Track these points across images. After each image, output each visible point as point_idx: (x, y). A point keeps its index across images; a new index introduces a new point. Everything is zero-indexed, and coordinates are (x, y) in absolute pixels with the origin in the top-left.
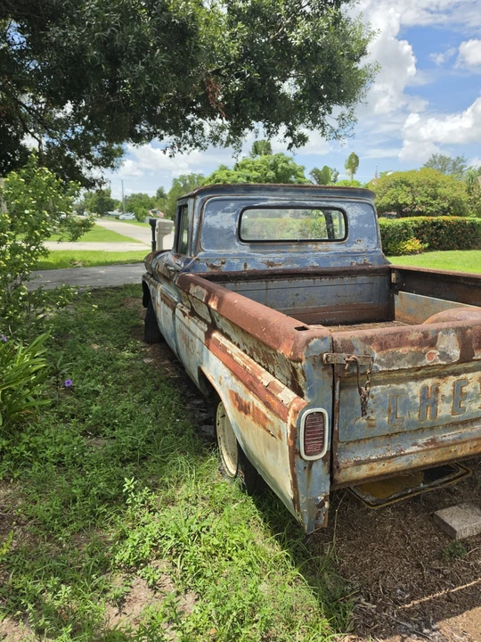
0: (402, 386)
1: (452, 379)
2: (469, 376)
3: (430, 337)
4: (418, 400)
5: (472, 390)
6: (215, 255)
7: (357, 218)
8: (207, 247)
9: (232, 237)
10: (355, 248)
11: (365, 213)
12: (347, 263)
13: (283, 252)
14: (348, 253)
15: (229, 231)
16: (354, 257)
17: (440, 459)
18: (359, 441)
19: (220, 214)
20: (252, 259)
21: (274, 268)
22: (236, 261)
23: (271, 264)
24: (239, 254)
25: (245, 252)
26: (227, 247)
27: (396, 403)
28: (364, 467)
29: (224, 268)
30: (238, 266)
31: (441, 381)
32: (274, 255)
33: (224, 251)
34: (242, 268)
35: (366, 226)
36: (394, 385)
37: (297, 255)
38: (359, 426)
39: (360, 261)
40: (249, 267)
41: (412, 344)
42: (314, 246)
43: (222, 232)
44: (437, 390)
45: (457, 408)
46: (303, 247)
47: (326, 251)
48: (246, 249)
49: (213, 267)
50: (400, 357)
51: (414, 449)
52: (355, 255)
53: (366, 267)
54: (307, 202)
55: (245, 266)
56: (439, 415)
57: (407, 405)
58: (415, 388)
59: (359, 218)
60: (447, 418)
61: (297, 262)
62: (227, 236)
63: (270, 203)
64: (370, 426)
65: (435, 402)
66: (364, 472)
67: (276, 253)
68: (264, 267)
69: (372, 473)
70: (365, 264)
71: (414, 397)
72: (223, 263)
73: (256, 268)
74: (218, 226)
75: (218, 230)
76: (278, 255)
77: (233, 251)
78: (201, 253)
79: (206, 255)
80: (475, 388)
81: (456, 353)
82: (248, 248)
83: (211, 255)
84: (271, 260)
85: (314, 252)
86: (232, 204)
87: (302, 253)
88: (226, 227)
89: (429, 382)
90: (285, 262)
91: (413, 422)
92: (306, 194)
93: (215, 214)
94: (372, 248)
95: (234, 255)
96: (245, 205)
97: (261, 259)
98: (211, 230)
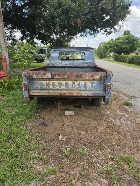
0: (42, 82)
1: (52, 82)
2: (56, 82)
3: (45, 73)
4: (45, 84)
5: (56, 84)
6: (53, 62)
7: (88, 54)
8: (52, 60)
9: (57, 58)
10: (87, 61)
11: (90, 53)
12: (85, 65)
13: (69, 62)
14: (85, 63)
15: (57, 57)
16: (87, 64)
17: (49, 95)
18: (35, 90)
19: (55, 53)
22: (58, 64)
24: (59, 62)
25: (60, 62)
26: (56, 60)
27: (41, 84)
28: (34, 93)
29: (55, 65)
31: (50, 82)
32: (67, 63)
33: (55, 61)
34: (59, 65)
35: (90, 56)
36: (41, 81)
38: (35, 87)
39: (88, 65)
40: (61, 65)
41: (41, 74)
43: (55, 57)
44: (49, 83)
45: (53, 87)
46: (74, 61)
47: (79, 62)
48: (60, 61)
49: (53, 65)
50: (39, 76)
51: (44, 92)
52: (87, 63)
53: (89, 66)
54: (75, 51)
55: (60, 65)
56: (50, 88)
57: (43, 85)
58: (44, 82)
60: (52, 88)
61: (72, 64)
62: (56, 58)
63: (66, 51)
64: (37, 87)
65: (49, 85)
66: (34, 94)
68: (64, 65)
69: (36, 94)
70: (90, 65)
71: (44, 84)
73: (63, 65)
74: (54, 56)
75: (54, 57)
78: (51, 62)
80: (57, 84)
81: (50, 77)
83: (52, 62)
84: (66, 64)
85: (76, 62)
86: (57, 51)
88: (56, 56)
89: (47, 82)
90: (69, 64)
91: (45, 88)
92: (75, 49)
93: (54, 53)
94: (92, 61)
95: (57, 62)
96: (60, 51)
97: (63, 63)
98: (53, 57)
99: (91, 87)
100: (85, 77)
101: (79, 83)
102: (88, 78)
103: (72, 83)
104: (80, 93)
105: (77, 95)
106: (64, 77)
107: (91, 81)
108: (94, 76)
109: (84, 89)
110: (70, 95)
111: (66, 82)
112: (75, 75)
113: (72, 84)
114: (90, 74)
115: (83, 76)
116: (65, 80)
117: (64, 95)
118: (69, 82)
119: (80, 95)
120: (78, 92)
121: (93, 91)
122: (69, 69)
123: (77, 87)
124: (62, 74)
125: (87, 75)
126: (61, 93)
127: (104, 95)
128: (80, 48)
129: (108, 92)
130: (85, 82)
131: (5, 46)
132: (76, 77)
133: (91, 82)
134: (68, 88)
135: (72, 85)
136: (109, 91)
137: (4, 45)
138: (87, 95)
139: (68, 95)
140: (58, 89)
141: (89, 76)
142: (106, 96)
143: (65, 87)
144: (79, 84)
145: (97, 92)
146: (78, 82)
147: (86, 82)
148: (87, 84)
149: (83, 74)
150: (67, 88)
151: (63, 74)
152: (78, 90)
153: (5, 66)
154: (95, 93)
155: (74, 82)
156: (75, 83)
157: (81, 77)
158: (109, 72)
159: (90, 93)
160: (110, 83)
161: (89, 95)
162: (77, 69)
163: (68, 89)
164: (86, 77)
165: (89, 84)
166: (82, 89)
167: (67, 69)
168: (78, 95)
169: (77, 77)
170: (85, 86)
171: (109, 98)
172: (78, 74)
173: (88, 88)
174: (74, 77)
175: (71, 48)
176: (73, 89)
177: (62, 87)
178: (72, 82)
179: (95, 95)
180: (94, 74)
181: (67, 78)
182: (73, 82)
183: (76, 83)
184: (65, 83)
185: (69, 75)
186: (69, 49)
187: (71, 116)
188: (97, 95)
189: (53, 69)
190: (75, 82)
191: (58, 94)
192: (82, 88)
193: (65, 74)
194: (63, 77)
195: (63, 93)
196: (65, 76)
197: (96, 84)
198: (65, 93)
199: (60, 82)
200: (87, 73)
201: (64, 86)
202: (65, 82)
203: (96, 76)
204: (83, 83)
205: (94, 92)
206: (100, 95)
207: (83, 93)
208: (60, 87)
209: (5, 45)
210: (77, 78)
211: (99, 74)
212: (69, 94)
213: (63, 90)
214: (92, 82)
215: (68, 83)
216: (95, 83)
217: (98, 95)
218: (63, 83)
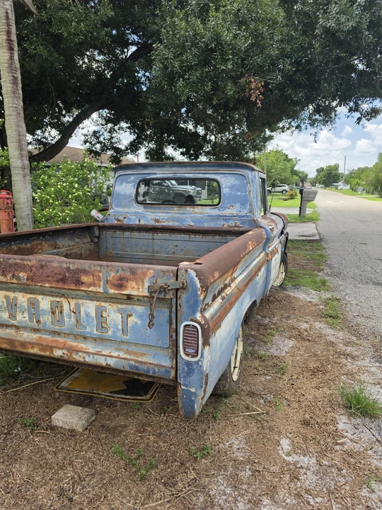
6: (120, 212)
7: (229, 187)
8: (116, 206)
9: (131, 200)
10: (228, 212)
11: (238, 183)
12: (219, 225)
13: (167, 213)
14: (220, 216)
15: (130, 196)
16: (225, 220)
19: (124, 184)
20: (144, 216)
21: (159, 224)
22: (133, 217)
23: (157, 221)
24: (136, 212)
25: (140, 211)
26: (129, 207)
29: (125, 222)
30: (134, 221)
32: (160, 214)
33: (126, 210)
34: (137, 222)
35: (239, 193)
37: (177, 215)
39: (232, 223)
40: (142, 222)
42: (192, 209)
43: (125, 196)
46: (183, 210)
47: (201, 213)
48: (140, 209)
49: (118, 220)
52: (226, 218)
53: (232, 229)
54: (186, 175)
55: (139, 221)
59: (232, 187)
61: (177, 221)
62: (129, 200)
63: (158, 176)
67: (162, 213)
68: (152, 223)
70: (236, 226)
72: (125, 218)
73: (146, 223)
74: (123, 193)
75: (123, 195)
76: (163, 215)
77: (132, 210)
78: (112, 210)
79: (114, 212)
80: (3, 302)
82: (142, 208)
83: (117, 212)
84: (157, 218)
85: (190, 214)
86: (132, 178)
87: (181, 214)
88: (128, 193)
90: (167, 220)
92: (188, 168)
93: (121, 184)
94: (245, 212)
95: (132, 213)
96: (141, 177)
97: (151, 216)
98: (119, 195)
99: (120, 327)
100: (90, 285)
101: (78, 306)
102: (101, 290)
103: (52, 302)
104: (77, 351)
105: (65, 357)
106: (18, 278)
107: (122, 303)
108: (124, 283)
109: (95, 332)
110: (42, 353)
111: (32, 296)
112: (57, 272)
113: (52, 309)
114: (112, 274)
115: (85, 279)
116: (24, 289)
117: (22, 350)
118: (40, 298)
119: (78, 357)
120: (74, 344)
121: (133, 348)
122: (167, 236)
123: (69, 321)
124: (11, 265)
125: (101, 274)
126: (11, 342)
127: (173, 373)
128: (202, 166)
129: (188, 364)
130: (98, 303)
131: (20, 165)
132: (58, 281)
133: (120, 306)
134: (38, 322)
135: (53, 313)
136: (193, 356)
137: (19, 161)
138: (102, 361)
139: (35, 351)
140: (7, 323)
141: (107, 281)
142: (181, 380)
143: (27, 319)
144: (76, 312)
145: (143, 355)
146: (73, 302)
147: (103, 304)
148: (105, 314)
149: (85, 272)
150: (34, 324)
151: (16, 264)
152: (75, 336)
153: (7, 220)
154: (136, 361)
155: (58, 299)
156: (62, 307)
157: (79, 282)
158: (186, 271)
159: (115, 354)
160: (192, 320)
161: (111, 362)
162: (192, 236)
163: (41, 327)
164: (97, 282)
165: (114, 315)
166: (90, 333)
167: (160, 236)
168: (71, 359)
169: (63, 280)
170: (98, 323)
171: (193, 390)
172: (68, 269)
173: (110, 333)
174: (50, 279)
175: (174, 167)
176: (57, 328)
177: (19, 317)
178: (52, 299)
179: (137, 368)
180: (128, 274)
181: (29, 282)
182: (54, 299)
183: (66, 306)
184: (29, 299)
185: (34, 269)
186: (169, 169)
187: (72, 433)
188: (141, 367)
189: (118, 233)
190: (62, 299)
191: (3, 343)
192: (88, 329)
193: (21, 267)
194: (13, 276)
195: (18, 341)
196: (21, 275)
197: (140, 317)
198: (24, 344)
199: (11, 295)
200: (101, 266)
201: (26, 314)
202: (29, 296)
203: (134, 284)
204: (89, 307)
205: (135, 354)
206: (154, 372)
207: (91, 350)
208: (13, 316)
209: (22, 160)
210: (60, 285)
211: (145, 274)
212: (41, 350)
213: (25, 328)
214: (124, 306)
215: (38, 302)
216: (136, 312)
217: (148, 371)
218: (22, 299)
